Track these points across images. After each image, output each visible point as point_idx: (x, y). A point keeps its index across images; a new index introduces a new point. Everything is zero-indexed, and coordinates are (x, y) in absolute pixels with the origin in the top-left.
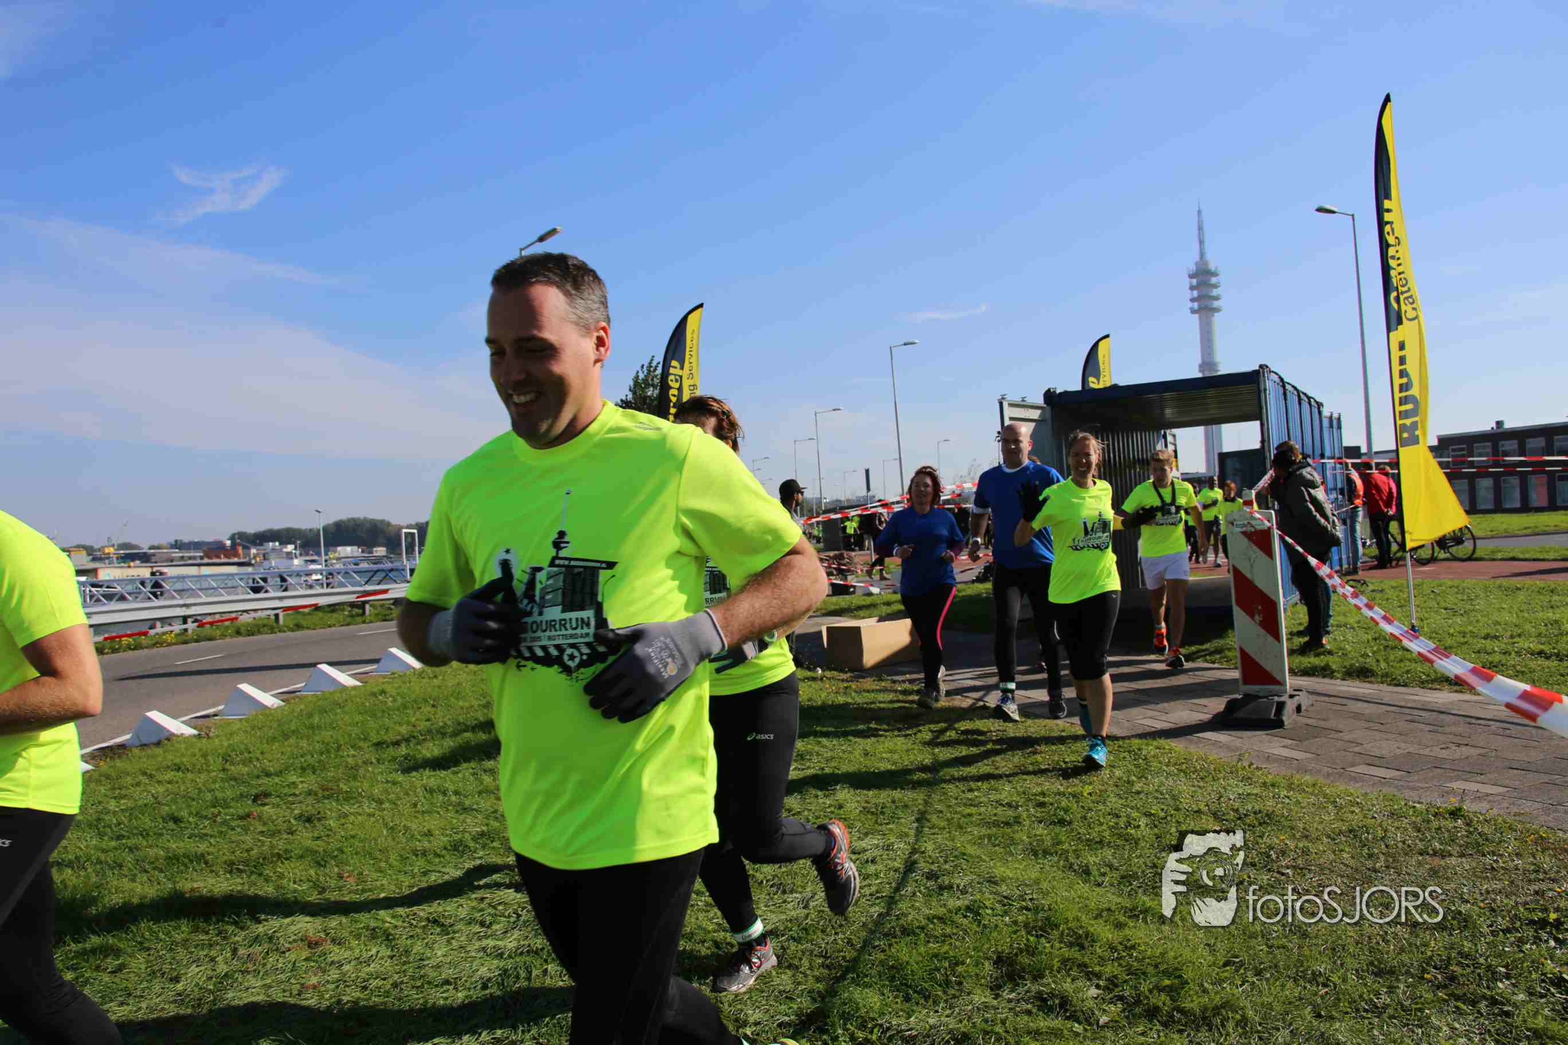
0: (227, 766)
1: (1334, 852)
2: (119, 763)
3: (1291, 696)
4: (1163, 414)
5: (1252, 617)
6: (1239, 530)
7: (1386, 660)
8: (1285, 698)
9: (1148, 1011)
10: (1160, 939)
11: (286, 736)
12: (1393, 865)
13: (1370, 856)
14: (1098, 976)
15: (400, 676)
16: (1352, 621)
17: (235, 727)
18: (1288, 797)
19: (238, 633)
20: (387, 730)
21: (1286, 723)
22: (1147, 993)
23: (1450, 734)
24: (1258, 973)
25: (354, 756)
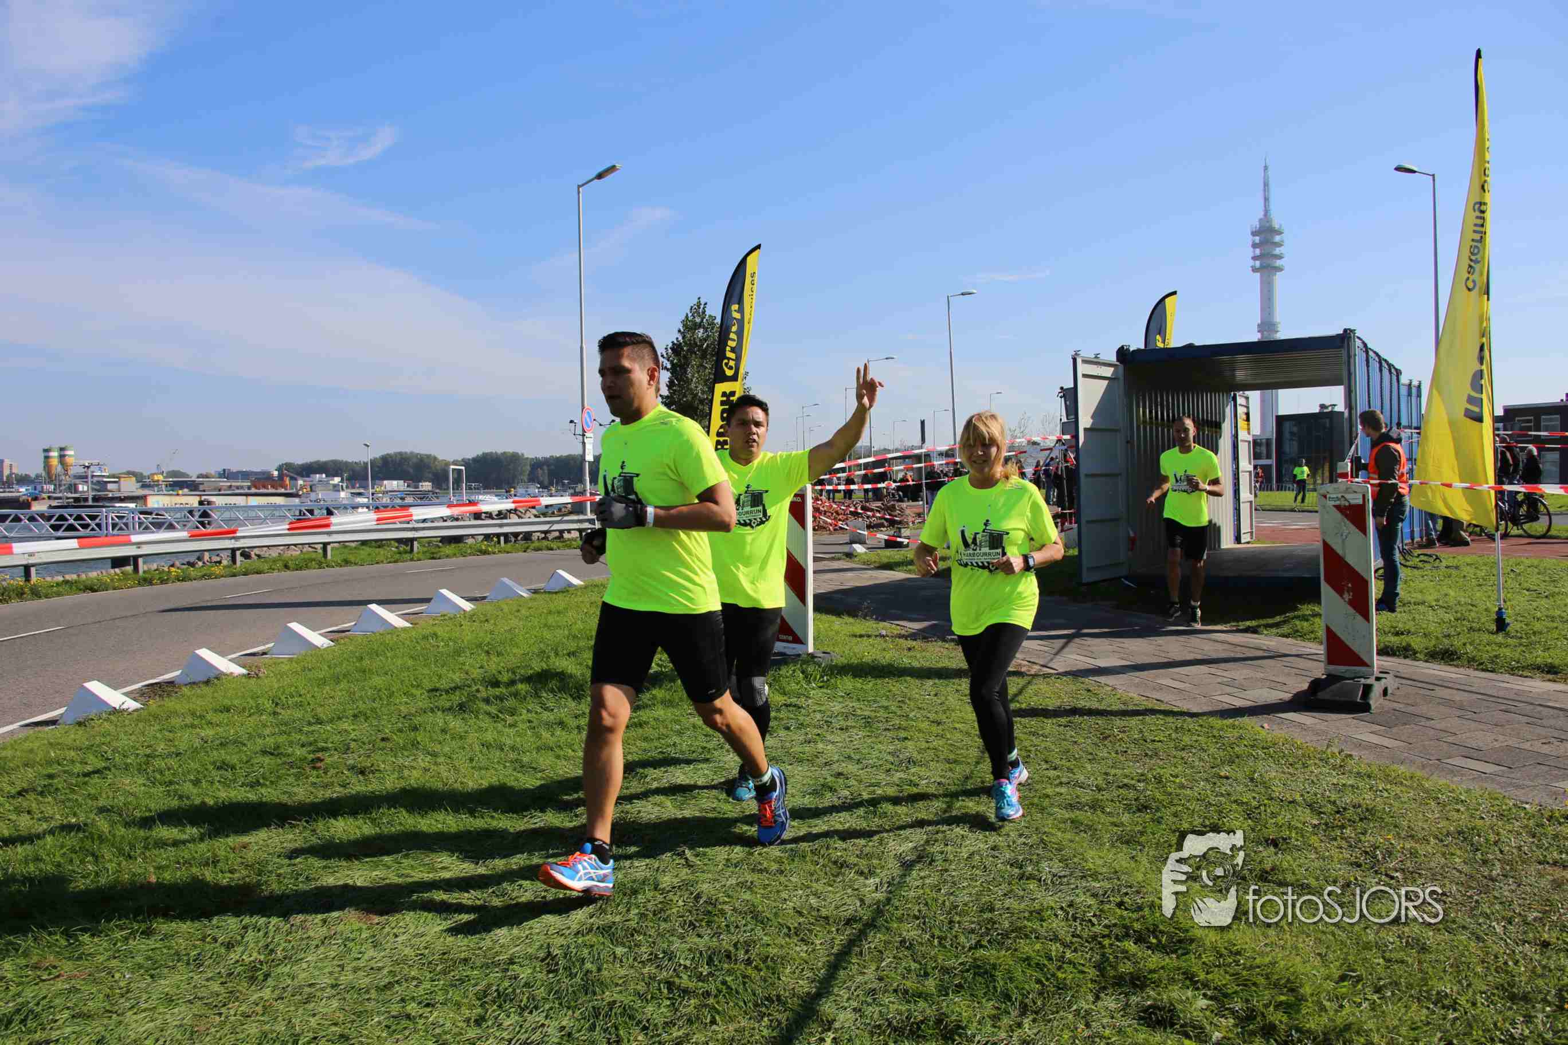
0: (278, 710)
1: (1444, 854)
2: (170, 703)
3: (1378, 679)
4: (1234, 376)
5: (1341, 596)
6: (1333, 503)
7: (1471, 644)
8: (1371, 681)
9: (1263, 1028)
10: (1266, 945)
11: (337, 680)
12: (1512, 874)
13: (1485, 862)
14: (1205, 985)
15: (451, 619)
16: (1430, 598)
17: (285, 668)
18: (1387, 790)
19: (286, 567)
20: (440, 677)
21: (1373, 707)
22: (1261, 1008)
23: (1550, 727)
24: (1378, 990)
25: (406, 703)
